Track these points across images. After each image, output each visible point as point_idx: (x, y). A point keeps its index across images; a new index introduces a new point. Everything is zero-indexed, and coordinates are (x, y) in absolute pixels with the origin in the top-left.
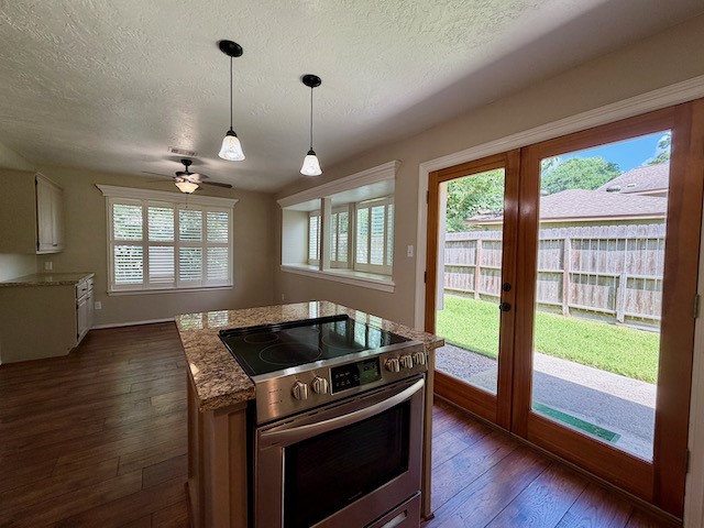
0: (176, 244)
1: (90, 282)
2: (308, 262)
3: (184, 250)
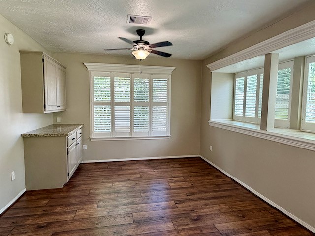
0: (131, 104)
1: (80, 131)
2: (232, 118)
3: (137, 108)
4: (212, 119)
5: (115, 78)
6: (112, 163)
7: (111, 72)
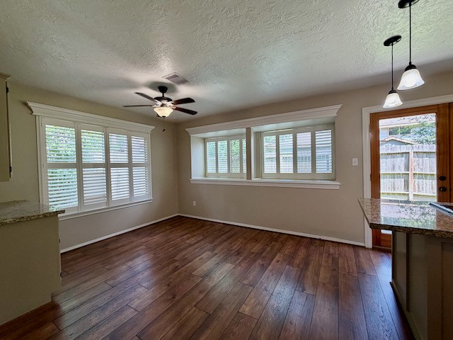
2: (205, 175)
4: (193, 177)
5: (83, 131)
6: (98, 244)
7: (75, 122)
